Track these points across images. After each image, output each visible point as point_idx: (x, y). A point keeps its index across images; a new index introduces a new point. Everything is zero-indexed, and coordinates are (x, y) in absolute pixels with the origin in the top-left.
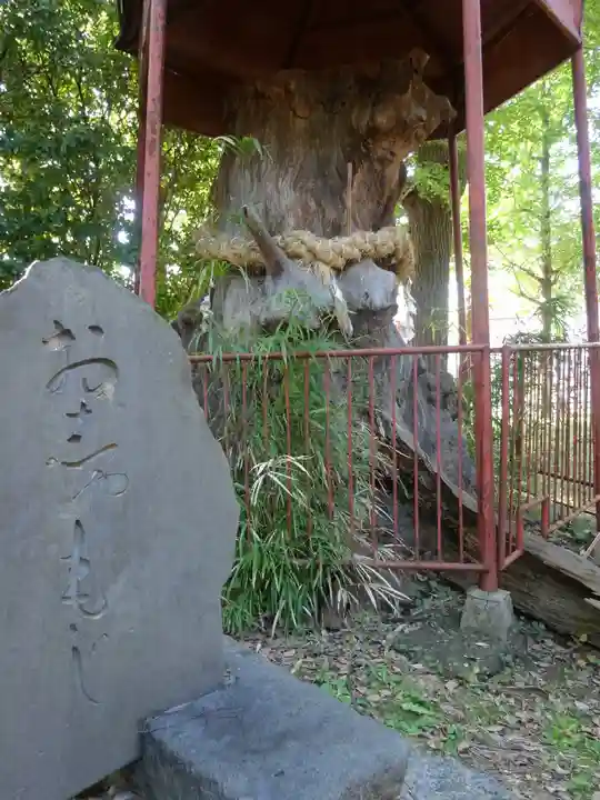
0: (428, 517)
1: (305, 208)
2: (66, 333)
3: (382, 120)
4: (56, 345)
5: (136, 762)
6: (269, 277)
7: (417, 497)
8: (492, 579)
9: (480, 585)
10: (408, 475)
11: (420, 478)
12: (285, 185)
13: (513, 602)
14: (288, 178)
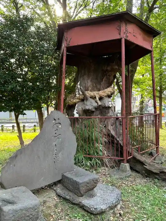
0: (117, 150)
1: (93, 85)
2: (55, 120)
3: (109, 68)
4: (54, 121)
5: (61, 180)
6: (85, 101)
7: (115, 145)
8: (125, 161)
9: (123, 162)
10: (113, 140)
11: (115, 141)
12: (89, 81)
13: (130, 166)
14: (90, 79)
